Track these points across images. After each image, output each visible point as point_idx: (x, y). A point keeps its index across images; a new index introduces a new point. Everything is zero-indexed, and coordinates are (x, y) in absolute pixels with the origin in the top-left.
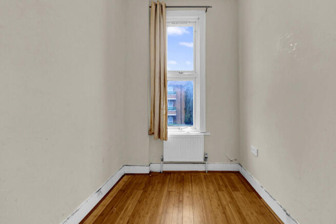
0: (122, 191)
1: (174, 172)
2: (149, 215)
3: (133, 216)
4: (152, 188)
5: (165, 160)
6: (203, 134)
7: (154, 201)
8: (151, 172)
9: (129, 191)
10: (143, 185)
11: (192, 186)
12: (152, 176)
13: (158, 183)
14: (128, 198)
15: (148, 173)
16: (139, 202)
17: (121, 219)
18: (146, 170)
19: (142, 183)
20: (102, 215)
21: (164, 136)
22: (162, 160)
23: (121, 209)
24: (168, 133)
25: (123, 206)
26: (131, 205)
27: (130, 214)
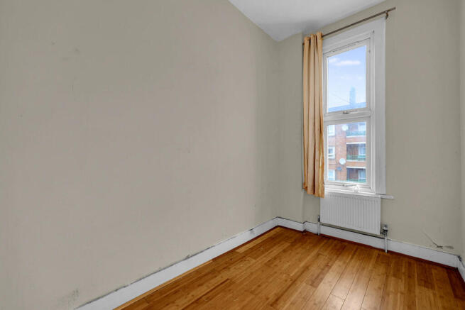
0: (272, 239)
1: (335, 239)
2: (289, 264)
3: (275, 258)
4: (302, 245)
5: (322, 221)
6: (380, 196)
7: (299, 256)
8: (305, 231)
9: (278, 240)
10: (293, 240)
11: (352, 258)
12: (306, 235)
13: (310, 243)
14: (275, 245)
15: (302, 230)
16: (284, 251)
17: (265, 256)
18: (300, 227)
19: (291, 238)
20: (252, 249)
21: (320, 192)
22: (319, 220)
23: (267, 250)
24: (326, 189)
25: (269, 249)
26: (276, 251)
27: (273, 256)
